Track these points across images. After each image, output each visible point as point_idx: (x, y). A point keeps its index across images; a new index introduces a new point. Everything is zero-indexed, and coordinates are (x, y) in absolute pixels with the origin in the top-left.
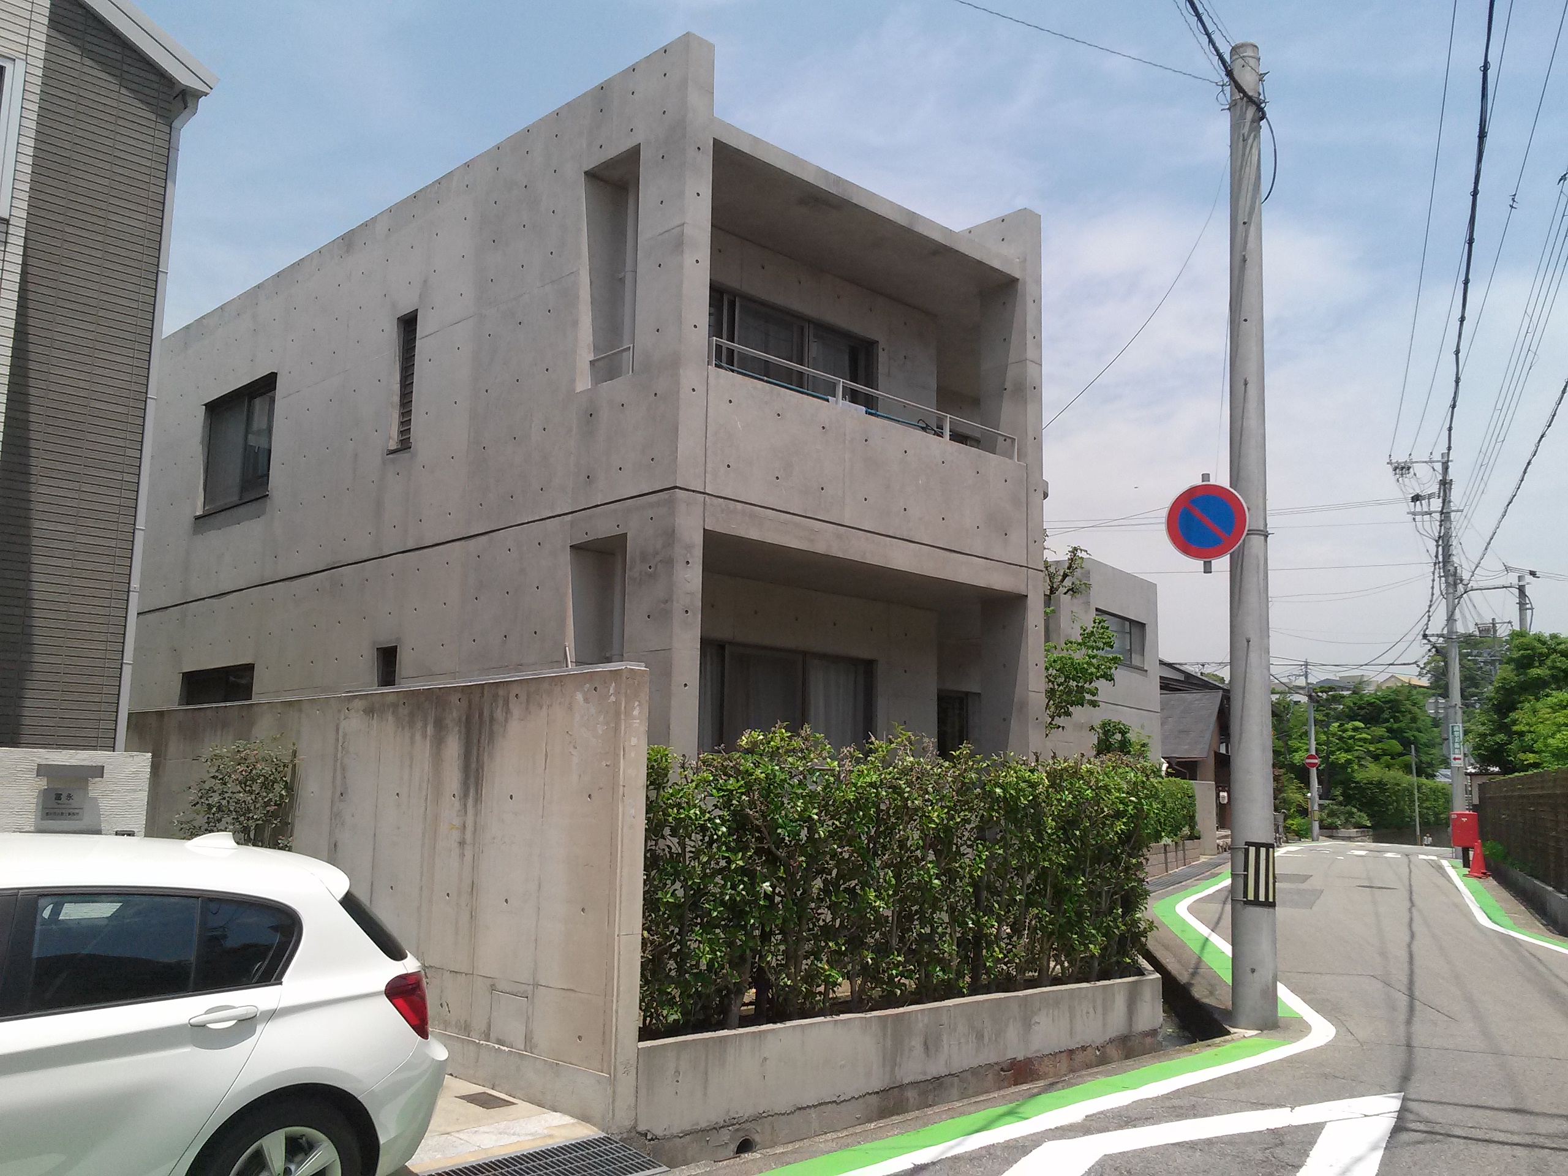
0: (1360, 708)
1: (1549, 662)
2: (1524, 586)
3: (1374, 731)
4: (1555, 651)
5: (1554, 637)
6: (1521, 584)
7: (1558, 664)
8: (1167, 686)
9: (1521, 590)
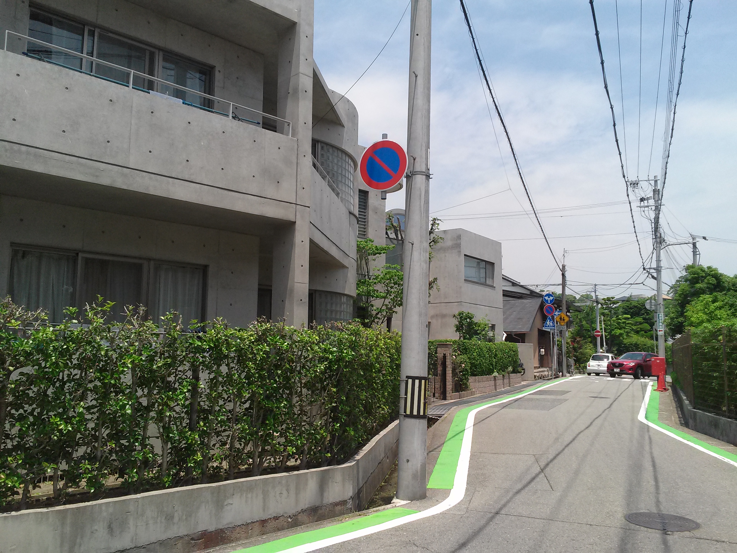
0: (631, 308)
1: (706, 281)
2: (696, 243)
3: (637, 319)
4: (709, 275)
5: (709, 268)
6: (694, 241)
7: (711, 282)
8: (506, 294)
9: (694, 245)
